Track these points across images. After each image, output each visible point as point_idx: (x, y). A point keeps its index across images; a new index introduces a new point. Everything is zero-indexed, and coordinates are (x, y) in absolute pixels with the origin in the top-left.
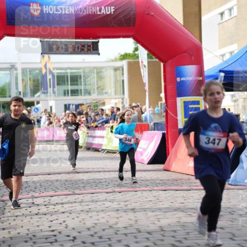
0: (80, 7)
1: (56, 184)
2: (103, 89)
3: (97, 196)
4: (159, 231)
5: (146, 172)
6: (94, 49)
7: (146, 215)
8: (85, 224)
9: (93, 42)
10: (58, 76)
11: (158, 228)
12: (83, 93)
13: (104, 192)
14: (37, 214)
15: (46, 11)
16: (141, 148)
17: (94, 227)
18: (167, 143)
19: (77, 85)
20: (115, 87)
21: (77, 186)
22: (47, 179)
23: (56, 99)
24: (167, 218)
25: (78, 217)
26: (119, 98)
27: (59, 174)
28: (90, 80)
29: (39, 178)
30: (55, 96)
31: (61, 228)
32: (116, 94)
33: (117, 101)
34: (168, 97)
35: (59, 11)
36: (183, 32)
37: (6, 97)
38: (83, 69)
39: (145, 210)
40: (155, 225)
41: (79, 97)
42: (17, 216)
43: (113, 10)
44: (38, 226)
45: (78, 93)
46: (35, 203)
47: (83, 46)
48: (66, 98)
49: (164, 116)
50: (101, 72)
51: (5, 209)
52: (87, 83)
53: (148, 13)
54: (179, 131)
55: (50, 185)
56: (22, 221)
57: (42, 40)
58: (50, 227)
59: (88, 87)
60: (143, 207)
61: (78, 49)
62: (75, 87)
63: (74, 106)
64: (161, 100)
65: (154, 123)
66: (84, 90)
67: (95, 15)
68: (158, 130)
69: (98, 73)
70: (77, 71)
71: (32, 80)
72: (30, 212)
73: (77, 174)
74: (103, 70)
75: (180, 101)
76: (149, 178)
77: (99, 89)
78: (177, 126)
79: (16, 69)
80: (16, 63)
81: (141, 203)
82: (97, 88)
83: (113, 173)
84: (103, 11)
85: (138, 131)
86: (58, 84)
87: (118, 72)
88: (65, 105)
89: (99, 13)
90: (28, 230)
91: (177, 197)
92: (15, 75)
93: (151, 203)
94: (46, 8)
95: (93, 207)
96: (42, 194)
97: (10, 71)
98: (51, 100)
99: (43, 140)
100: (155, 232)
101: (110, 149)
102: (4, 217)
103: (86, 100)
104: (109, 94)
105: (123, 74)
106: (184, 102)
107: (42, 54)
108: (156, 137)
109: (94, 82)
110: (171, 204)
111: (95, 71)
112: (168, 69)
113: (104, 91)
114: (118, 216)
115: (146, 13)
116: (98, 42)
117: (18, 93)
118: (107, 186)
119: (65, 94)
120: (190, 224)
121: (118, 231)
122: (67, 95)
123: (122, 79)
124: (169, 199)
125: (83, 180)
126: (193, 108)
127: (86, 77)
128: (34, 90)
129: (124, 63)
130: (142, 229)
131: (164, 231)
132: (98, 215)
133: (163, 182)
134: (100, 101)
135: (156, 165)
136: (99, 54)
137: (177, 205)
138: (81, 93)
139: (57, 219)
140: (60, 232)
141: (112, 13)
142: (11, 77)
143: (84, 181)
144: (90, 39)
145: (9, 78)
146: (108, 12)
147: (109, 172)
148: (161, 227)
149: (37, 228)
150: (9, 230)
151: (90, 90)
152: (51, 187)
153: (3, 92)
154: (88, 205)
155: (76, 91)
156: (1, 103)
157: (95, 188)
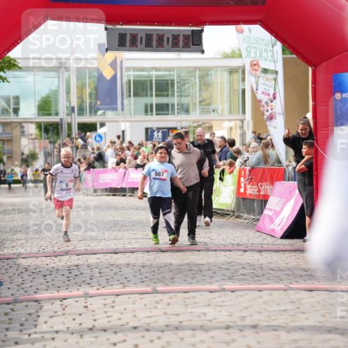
1: (125, 270)
2: (209, 104)
3: (194, 297)
5: (277, 254)
6: (194, 42)
7: (277, 339)
9: (192, 31)
10: (135, 82)
12: (176, 113)
14: (90, 330)
16: (271, 210)
19: (167, 96)
21: (161, 276)
22: (112, 261)
23: (133, 119)
25: (159, 338)
28: (189, 88)
29: (98, 259)
32: (231, 113)
33: (232, 124)
37: (50, 115)
38: (178, 71)
41: (170, 117)
42: (57, 332)
45: (168, 110)
46: (89, 307)
48: (149, 117)
50: (207, 75)
51: (38, 316)
52: (184, 94)
55: (116, 274)
56: (66, 341)
57: (108, 27)
59: (185, 100)
61: (168, 42)
62: (164, 100)
63: (160, 134)
66: (178, 105)
69: (201, 77)
70: (167, 73)
71: (92, 86)
72: (80, 324)
73: (161, 254)
74: (210, 73)
76: (282, 265)
77: (203, 103)
79: (67, 69)
82: (200, 102)
83: (223, 253)
86: (134, 95)
88: (146, 130)
92: (65, 79)
93: (286, 315)
95: (187, 319)
97: (58, 72)
98: (123, 121)
102: (36, 333)
103: (181, 121)
104: (219, 111)
105: (244, 79)
107: (107, 50)
109: (196, 92)
111: (197, 73)
112: (320, 77)
113: (212, 107)
114: (229, 339)
116: (202, 31)
117: (70, 109)
119: (146, 111)
122: (149, 113)
123: (241, 88)
125: (171, 264)
127: (183, 83)
132: (194, 336)
134: (204, 124)
135: (295, 240)
136: (203, 52)
138: (173, 109)
139: (125, 341)
142: (59, 82)
143: (172, 268)
144: (187, 25)
151: (188, 105)
152: (118, 277)
153: (45, 106)
154: (177, 315)
155: (165, 107)
156: (43, 124)
157: (190, 280)
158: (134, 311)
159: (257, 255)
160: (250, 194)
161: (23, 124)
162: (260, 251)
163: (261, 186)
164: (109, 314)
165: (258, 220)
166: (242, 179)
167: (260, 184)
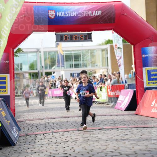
0: (80, 11)
1: (67, 124)
2: (94, 63)
4: (134, 154)
5: (123, 116)
6: (88, 38)
7: (125, 144)
8: (86, 149)
9: (88, 34)
10: (66, 56)
11: (133, 152)
12: (82, 67)
13: (97, 129)
14: (55, 143)
15: (58, 15)
16: (120, 100)
17: (91, 151)
18: (137, 97)
19: (78, 61)
20: (102, 62)
22: (61, 121)
23: (65, 70)
24: (138, 146)
25: (81, 145)
26: (105, 69)
27: (69, 117)
29: (56, 120)
30: (65, 68)
31: (71, 152)
32: (103, 66)
33: (104, 70)
34: (137, 67)
35: (66, 15)
36: (147, 26)
37: (34, 69)
38: (82, 51)
39: (124, 140)
40: (131, 150)
41: (80, 69)
42: (43, 145)
43: (100, 13)
44: (56, 151)
45: (79, 66)
46: (54, 136)
47: (82, 36)
48: (72, 69)
49: (134, 80)
50: (93, 52)
51: (36, 140)
52: (85, 60)
53: (123, 14)
54: (145, 89)
55: (63, 125)
56: (46, 147)
57: (56, 33)
58: (64, 151)
59: (85, 62)
60: (122, 139)
61: (79, 38)
62: (77, 63)
63: (77, 74)
64: (132, 69)
65: (128, 85)
66: (83, 64)
67: (89, 16)
68: (131, 89)
69: (91, 53)
70: (78, 52)
71: (50, 58)
72: (51, 142)
74: (94, 51)
75: (145, 70)
76: (126, 120)
77: (92, 63)
78: (143, 86)
79: (40, 52)
80: (40, 48)
81: (121, 136)
82: (91, 63)
83: (103, 116)
84: (94, 14)
85: (118, 90)
86: (66, 61)
87: (104, 52)
88: (71, 74)
89: (91, 15)
90: (50, 153)
91: (145, 132)
92: (39, 56)
93: (128, 136)
94: (58, 13)
95: (91, 139)
96: (58, 131)
97: (37, 53)
98: (62, 71)
99: (57, 96)
100: (131, 154)
101: (100, 101)
102: (35, 145)
104: (99, 66)
105: (107, 53)
106: (148, 71)
107: (56, 42)
108: (130, 93)
109: (89, 59)
110: (141, 137)
111: (90, 52)
113: (95, 64)
114: (107, 144)
115: (122, 14)
116: (91, 33)
117: (42, 67)
118: (99, 125)
119: (70, 67)
120: (154, 150)
121: (107, 154)
122: (72, 67)
123: (106, 56)
124: (139, 133)
126: (153, 74)
127: (84, 56)
128: (51, 64)
129: (108, 46)
130: (123, 152)
131: (137, 154)
132: (94, 144)
133: (135, 122)
134: (93, 71)
135: (130, 111)
136: (92, 41)
137: (145, 137)
138: (81, 66)
139: (68, 146)
140: (70, 155)
141: (100, 15)
142: (37, 57)
144: (86, 32)
145: (36, 58)
146: (97, 14)
147: (100, 116)
148: (135, 151)
149: (56, 152)
150: (39, 153)
151: (87, 64)
152: (64, 126)
153: (32, 67)
154: (87, 137)
155: (78, 65)
156: (31, 73)
157: (91, 126)
158: (71, 137)
159: (116, 117)
160: (112, 95)
161: (24, 74)
162: (117, 115)
163: (116, 92)
164: (61, 138)
165: (115, 105)
166: (109, 90)
167: (115, 91)
